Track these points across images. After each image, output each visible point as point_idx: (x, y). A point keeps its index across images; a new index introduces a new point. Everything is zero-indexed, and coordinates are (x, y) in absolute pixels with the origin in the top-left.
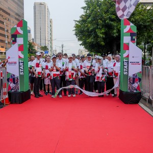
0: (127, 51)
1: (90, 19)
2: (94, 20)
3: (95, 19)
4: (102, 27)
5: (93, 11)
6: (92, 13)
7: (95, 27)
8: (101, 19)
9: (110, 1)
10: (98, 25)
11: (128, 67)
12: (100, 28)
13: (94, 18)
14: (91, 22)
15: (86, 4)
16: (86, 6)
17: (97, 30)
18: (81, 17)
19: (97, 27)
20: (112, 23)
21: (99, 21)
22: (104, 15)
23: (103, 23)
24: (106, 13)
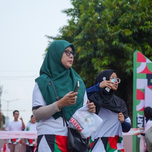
0: (142, 101)
1: (80, 37)
2: (89, 39)
3: (90, 36)
4: (105, 55)
5: (86, 20)
6: (84, 24)
7: (89, 53)
8: (102, 37)
9: (120, 3)
10: (96, 49)
11: (143, 126)
12: (99, 56)
13: (88, 34)
14: (82, 43)
15: (74, 4)
16: (73, 7)
17: (93, 60)
18: (62, 30)
19: (95, 54)
20: (125, 46)
21: (99, 40)
22: (109, 29)
23: (107, 46)
24: (112, 25)
